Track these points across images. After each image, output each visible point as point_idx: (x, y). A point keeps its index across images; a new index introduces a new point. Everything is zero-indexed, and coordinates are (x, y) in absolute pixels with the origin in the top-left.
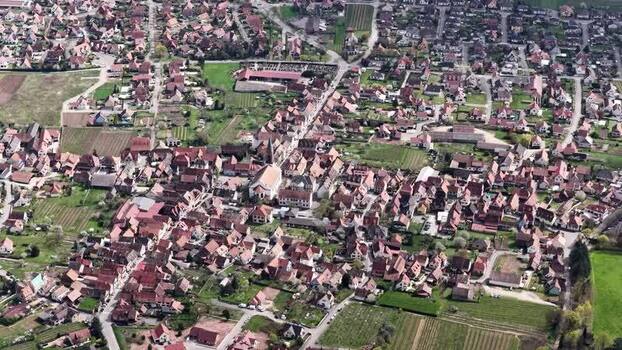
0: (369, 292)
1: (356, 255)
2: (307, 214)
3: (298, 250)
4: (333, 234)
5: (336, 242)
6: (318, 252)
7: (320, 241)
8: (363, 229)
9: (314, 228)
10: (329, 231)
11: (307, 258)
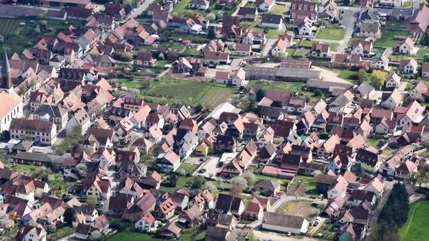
0: (94, 229)
1: (94, 192)
2: (44, 150)
3: (15, 183)
4: (73, 172)
5: (72, 180)
6: (42, 187)
7: (51, 177)
8: (115, 168)
9: (49, 164)
10: (68, 168)
11: (24, 192)
